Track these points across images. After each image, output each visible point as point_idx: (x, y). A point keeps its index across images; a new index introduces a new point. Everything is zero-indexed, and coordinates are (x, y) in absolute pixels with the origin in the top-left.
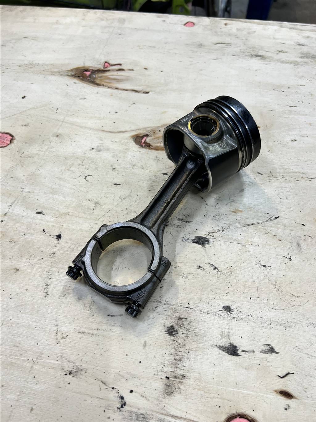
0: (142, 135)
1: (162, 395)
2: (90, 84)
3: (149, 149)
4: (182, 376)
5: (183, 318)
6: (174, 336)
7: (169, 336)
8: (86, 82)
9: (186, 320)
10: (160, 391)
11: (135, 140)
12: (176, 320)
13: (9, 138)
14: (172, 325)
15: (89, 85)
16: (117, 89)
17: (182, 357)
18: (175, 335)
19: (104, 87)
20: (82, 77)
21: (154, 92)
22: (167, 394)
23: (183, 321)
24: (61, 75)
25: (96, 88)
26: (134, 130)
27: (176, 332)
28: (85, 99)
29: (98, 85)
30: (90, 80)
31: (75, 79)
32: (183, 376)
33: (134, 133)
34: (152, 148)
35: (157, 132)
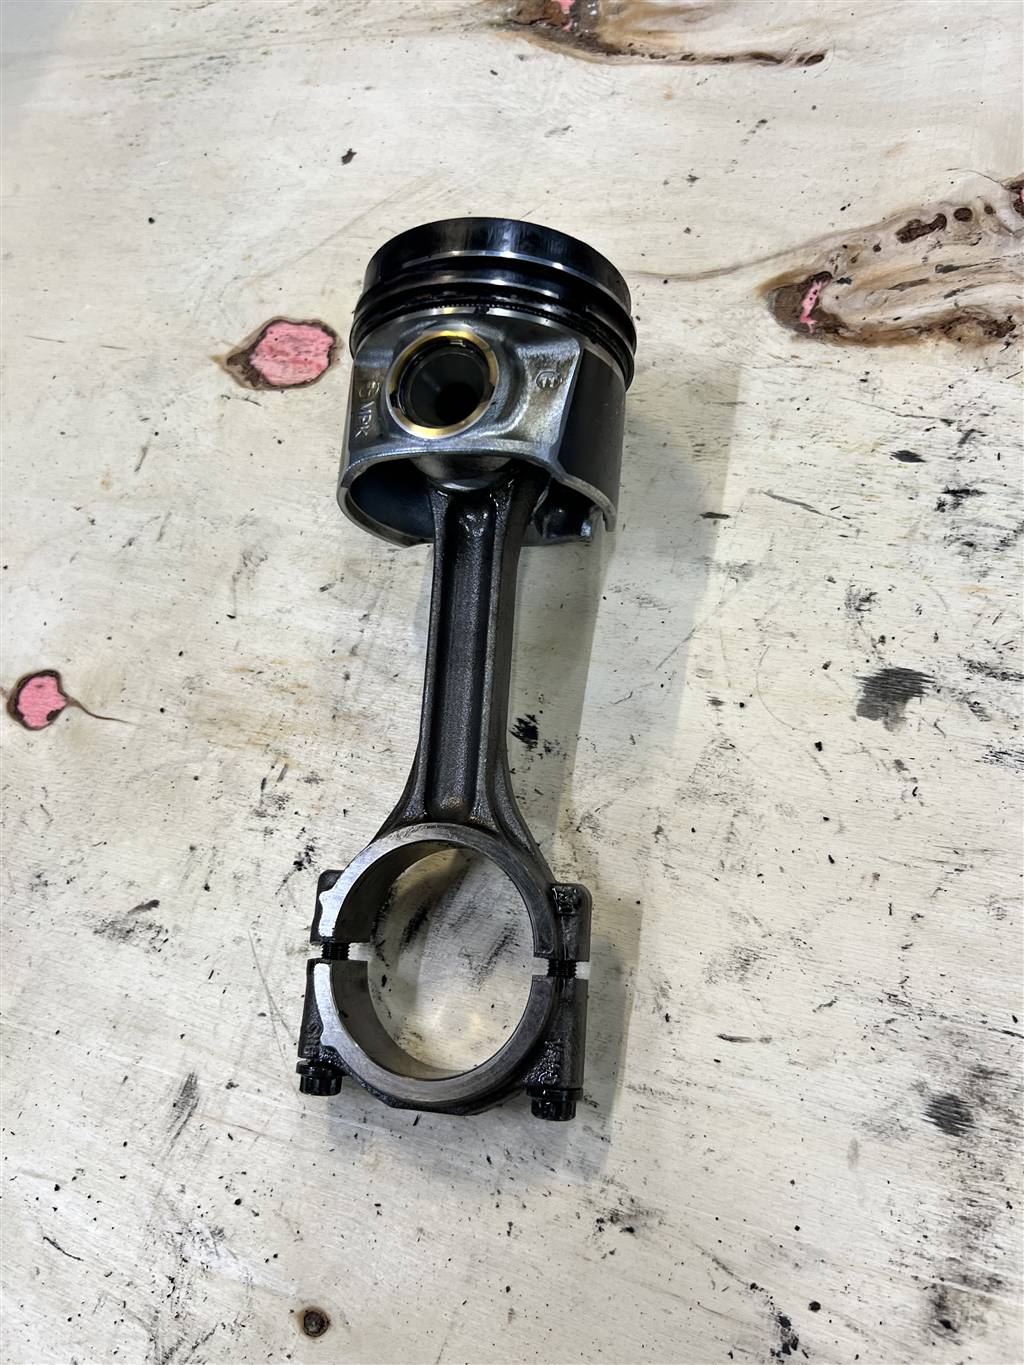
0: (803, 278)
1: (919, 1334)
2: (580, 53)
3: (836, 342)
4: (989, 1279)
5: (992, 1073)
6: (960, 1133)
7: (942, 1135)
8: (563, 47)
9: (1003, 1078)
10: (912, 1320)
11: (774, 304)
12: (965, 1075)
13: (323, 343)
14: (949, 1091)
15: (576, 57)
16: (687, 58)
17: (990, 1212)
18: (964, 1131)
19: (637, 57)
20: (544, 25)
21: (845, 48)
22: (937, 1334)
23: (993, 1082)
24: (467, 28)
25: (606, 68)
26: (768, 258)
27: (967, 1120)
28: (566, 129)
29: (611, 50)
30: (577, 35)
31: (518, 39)
32: (995, 1282)
33: (770, 272)
34: (845, 338)
35: (867, 254)
